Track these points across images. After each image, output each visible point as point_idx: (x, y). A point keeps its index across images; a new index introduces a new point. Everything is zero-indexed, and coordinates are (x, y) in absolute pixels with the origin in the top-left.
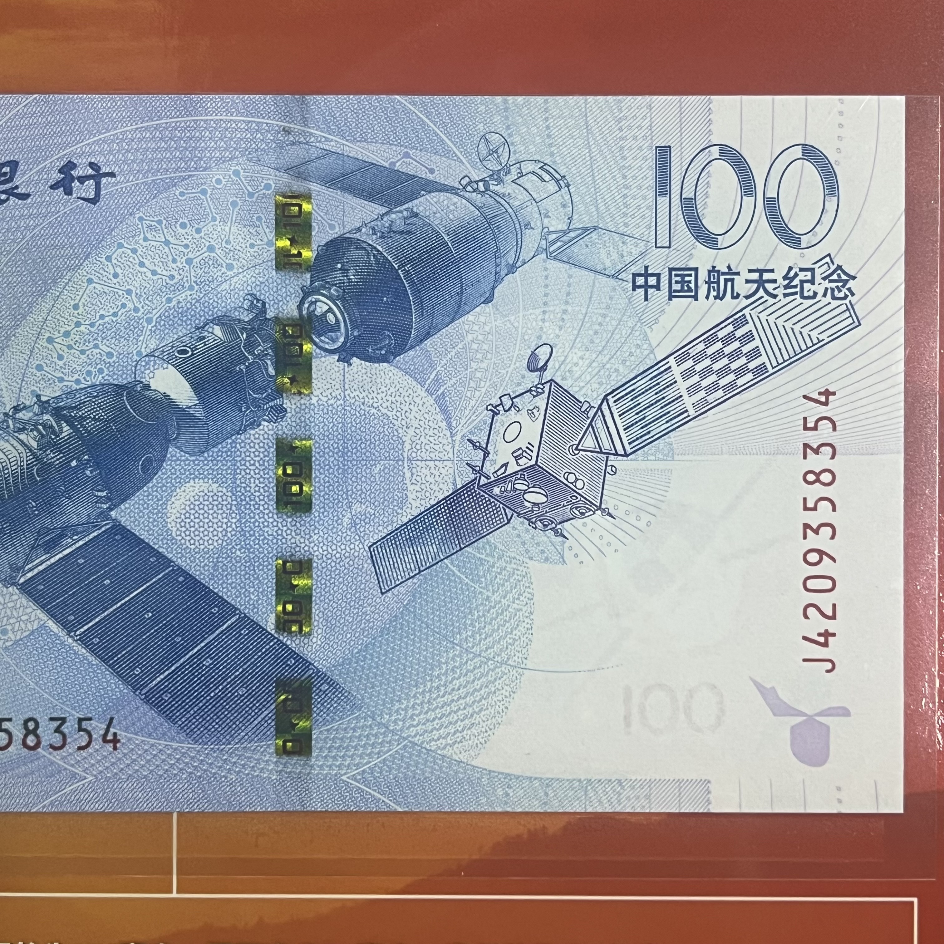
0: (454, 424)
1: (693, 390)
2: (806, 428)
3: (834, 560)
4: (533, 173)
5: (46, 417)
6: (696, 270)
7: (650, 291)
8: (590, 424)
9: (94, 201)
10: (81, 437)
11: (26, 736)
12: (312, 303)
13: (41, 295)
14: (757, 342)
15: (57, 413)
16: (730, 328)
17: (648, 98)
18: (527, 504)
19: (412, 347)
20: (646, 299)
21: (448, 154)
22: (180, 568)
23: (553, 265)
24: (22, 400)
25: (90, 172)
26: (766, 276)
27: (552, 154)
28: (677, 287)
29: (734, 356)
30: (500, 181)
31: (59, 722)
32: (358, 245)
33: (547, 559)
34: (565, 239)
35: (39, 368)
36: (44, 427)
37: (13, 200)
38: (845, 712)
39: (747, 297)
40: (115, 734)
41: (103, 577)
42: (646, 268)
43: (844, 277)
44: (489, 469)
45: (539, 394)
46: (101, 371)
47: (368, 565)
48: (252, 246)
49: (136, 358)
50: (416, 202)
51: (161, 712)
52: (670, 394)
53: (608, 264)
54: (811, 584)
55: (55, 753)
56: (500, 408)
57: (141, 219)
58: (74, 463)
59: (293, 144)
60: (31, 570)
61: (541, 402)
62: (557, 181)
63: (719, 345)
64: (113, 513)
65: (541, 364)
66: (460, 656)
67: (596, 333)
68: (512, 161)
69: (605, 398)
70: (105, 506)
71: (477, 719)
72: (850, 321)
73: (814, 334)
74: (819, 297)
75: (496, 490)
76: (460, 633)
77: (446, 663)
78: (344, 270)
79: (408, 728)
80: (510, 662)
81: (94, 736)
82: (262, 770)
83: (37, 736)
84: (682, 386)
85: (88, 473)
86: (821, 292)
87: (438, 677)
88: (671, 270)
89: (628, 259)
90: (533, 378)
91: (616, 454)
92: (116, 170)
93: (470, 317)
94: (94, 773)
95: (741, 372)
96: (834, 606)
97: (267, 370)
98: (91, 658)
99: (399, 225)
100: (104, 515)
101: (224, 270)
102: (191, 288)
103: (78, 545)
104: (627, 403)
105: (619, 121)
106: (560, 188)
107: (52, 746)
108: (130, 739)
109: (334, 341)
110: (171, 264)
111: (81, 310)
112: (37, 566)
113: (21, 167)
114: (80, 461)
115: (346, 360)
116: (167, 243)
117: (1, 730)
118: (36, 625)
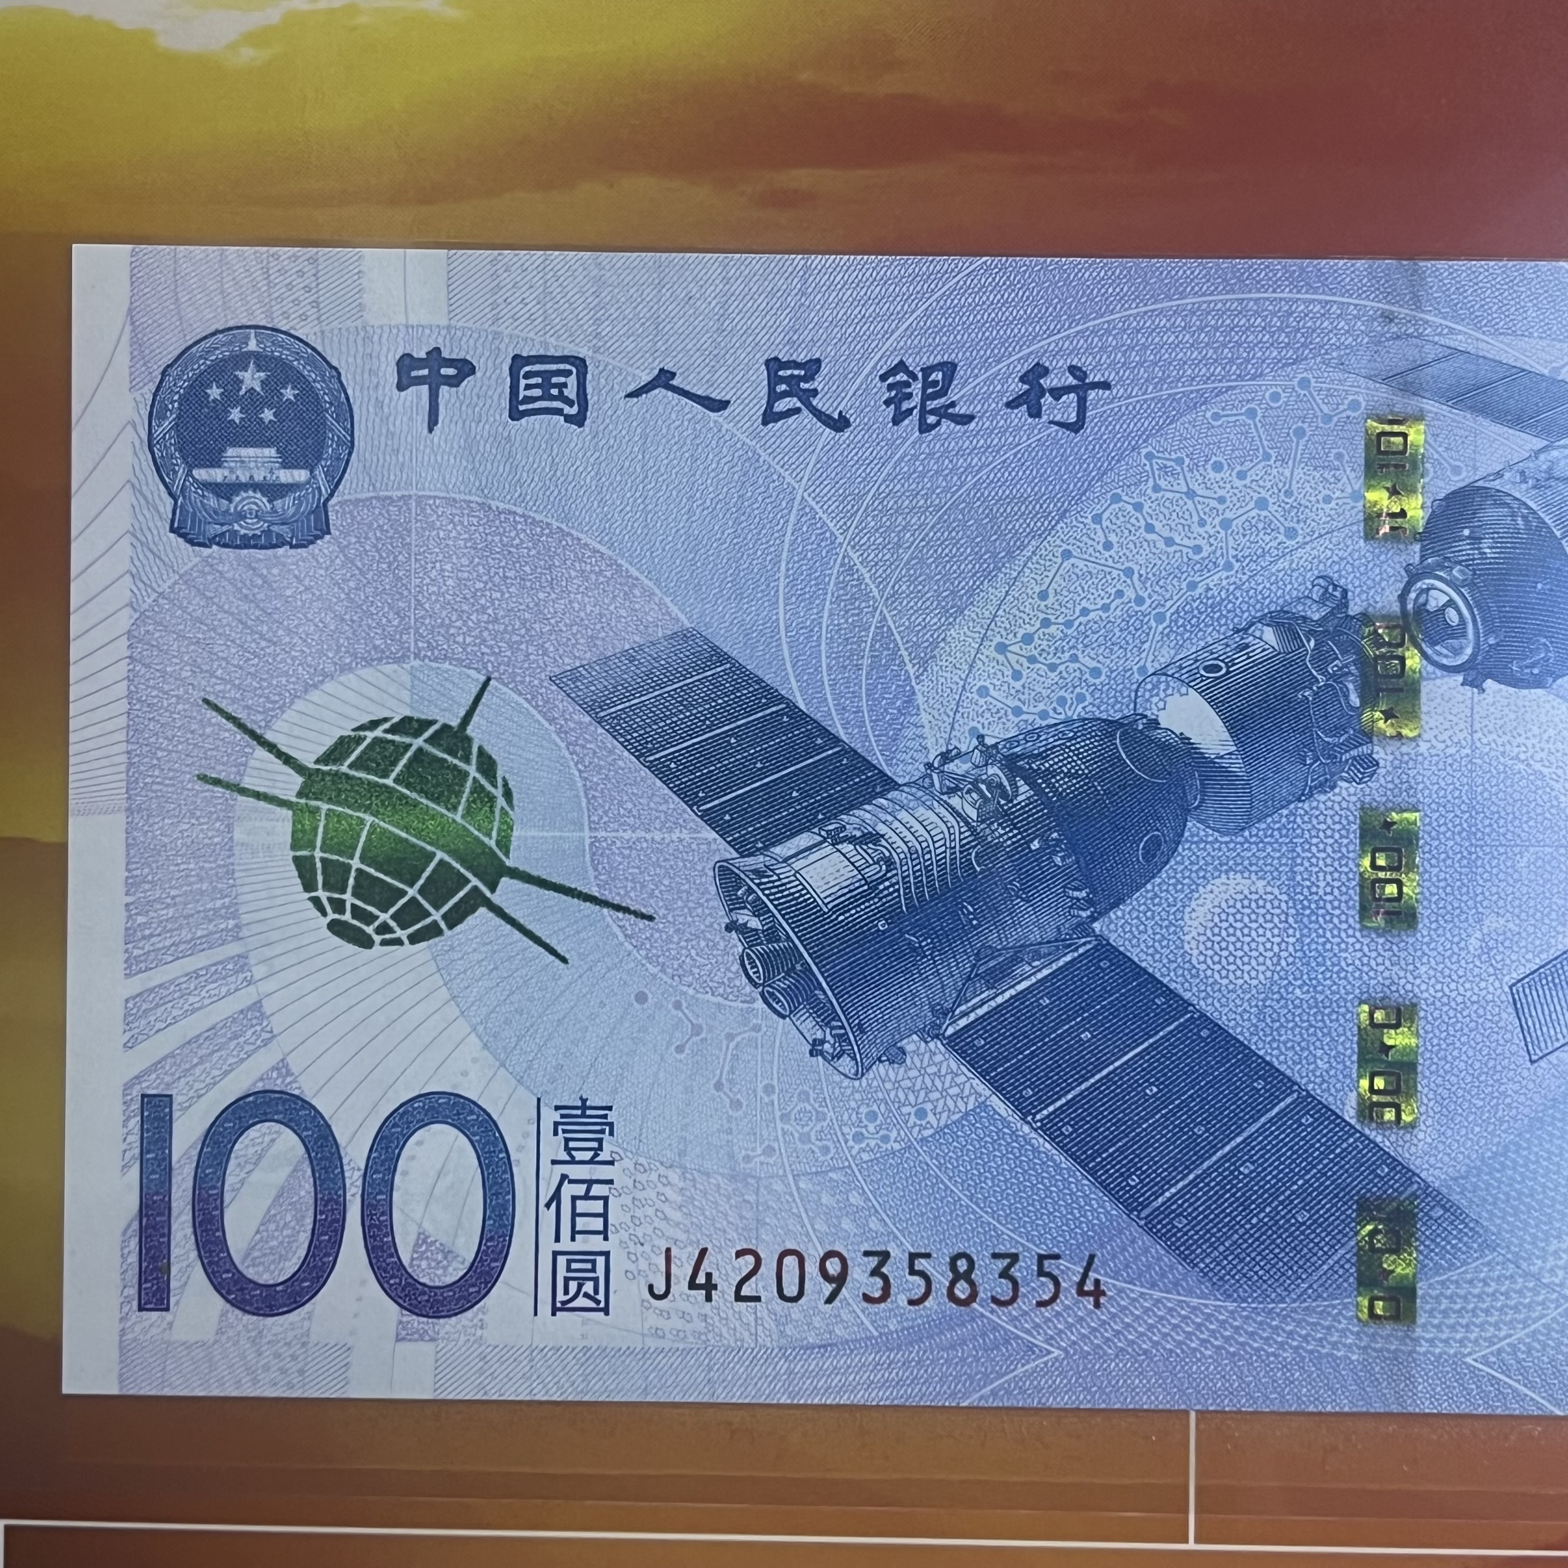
5: (991, 770)
9: (1076, 427)
10: (1048, 803)
11: (953, 1284)
12: (1422, 591)
13: (989, 576)
15: (1011, 764)
22: (1202, 1014)
24: (954, 742)
25: (1071, 381)
31: (1007, 1261)
32: (1499, 498)
35: (983, 692)
36: (989, 787)
37: (946, 426)
40: (1097, 1282)
41: (1081, 1027)
46: (1081, 698)
47: (1509, 1015)
48: (1327, 499)
49: (1137, 677)
51: (1172, 1248)
55: (1000, 1311)
57: (1149, 456)
58: (1035, 845)
59: (1398, 338)
60: (965, 1014)
64: (1097, 926)
70: (1084, 914)
78: (1475, 539)
81: (1063, 1285)
82: (1335, 1345)
83: (972, 1284)
92: (1112, 377)
94: (1063, 1344)
97: (1346, 696)
98: (1060, 1158)
99: (1564, 467)
100: (1083, 928)
101: (1281, 538)
102: (1228, 566)
103: (1040, 976)
107: (995, 1300)
108: (1121, 1291)
109: (1457, 652)
110: (1196, 528)
111: (1051, 600)
112: (974, 1009)
113: (960, 373)
114: (1045, 841)
115: (1475, 683)
116: (1191, 494)
117: (913, 1272)
118: (970, 1107)
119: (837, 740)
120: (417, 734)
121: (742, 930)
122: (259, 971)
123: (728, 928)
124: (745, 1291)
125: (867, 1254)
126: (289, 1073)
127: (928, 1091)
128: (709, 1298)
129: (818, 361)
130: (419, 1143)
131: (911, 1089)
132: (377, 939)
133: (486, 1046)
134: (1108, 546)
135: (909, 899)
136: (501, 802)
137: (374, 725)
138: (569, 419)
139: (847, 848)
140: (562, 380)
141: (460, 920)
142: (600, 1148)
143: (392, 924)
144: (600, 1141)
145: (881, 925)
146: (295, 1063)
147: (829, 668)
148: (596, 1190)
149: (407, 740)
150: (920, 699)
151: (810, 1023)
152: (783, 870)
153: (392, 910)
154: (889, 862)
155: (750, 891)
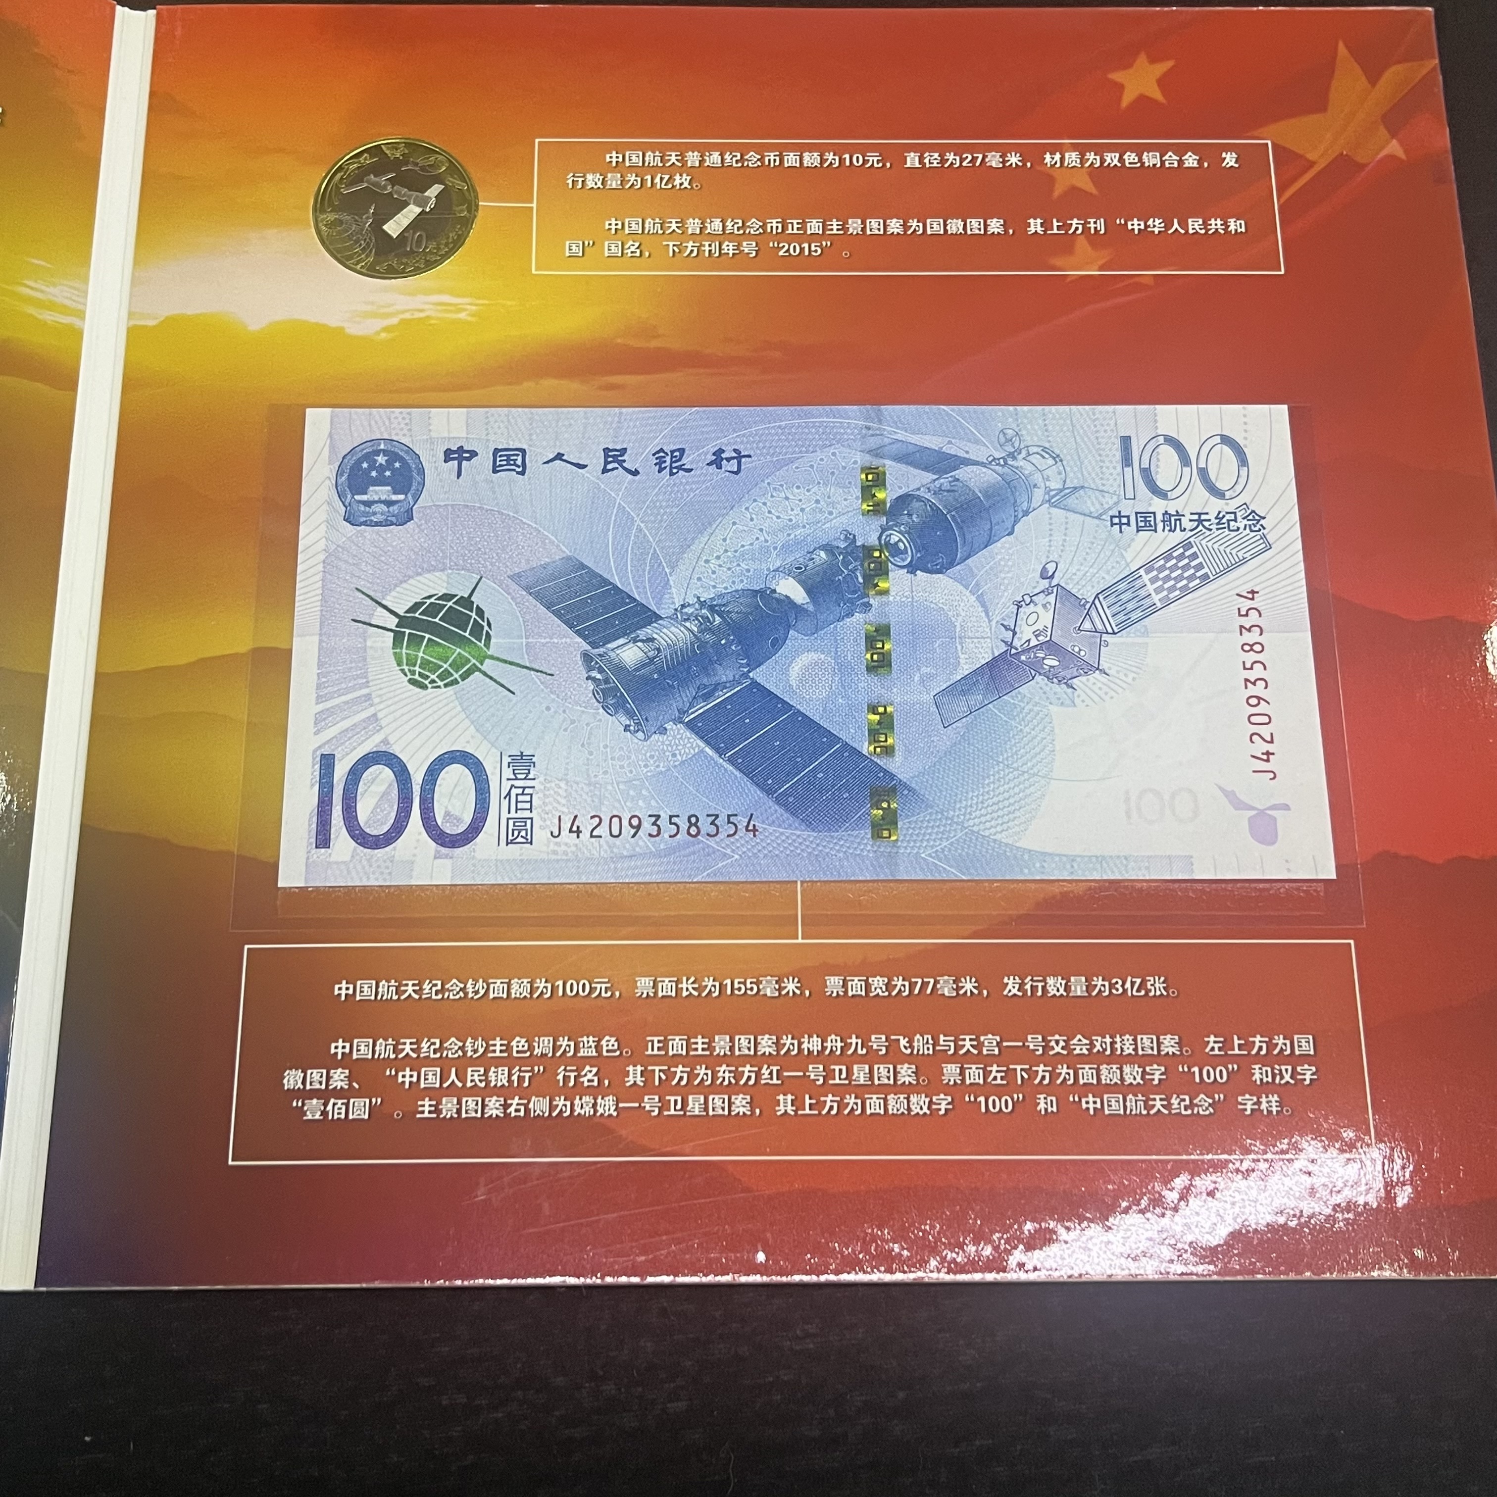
0: (991, 614)
1: (1158, 591)
2: (1240, 615)
3: (1268, 703)
4: (1038, 453)
5: (703, 611)
6: (1154, 513)
7: (1124, 527)
8: (1087, 613)
9: (736, 473)
10: (728, 624)
11: (689, 828)
12: (887, 536)
13: (701, 532)
14: (1200, 560)
15: (712, 608)
16: (1181, 550)
17: (1113, 407)
18: (1045, 666)
19: (958, 564)
20: (1121, 532)
21: (977, 442)
22: (799, 711)
23: (1054, 511)
24: (687, 600)
25: (734, 455)
26: (1203, 517)
27: (1049, 442)
28: (1142, 524)
29: (1186, 568)
30: (1014, 458)
31: (714, 818)
32: (919, 499)
33: (1062, 704)
34: (1062, 494)
35: (699, 579)
36: (702, 617)
37: (681, 472)
38: (1286, 807)
39: (1191, 530)
40: (754, 826)
41: (745, 718)
42: (1120, 512)
43: (1257, 518)
44: (1017, 643)
45: (1049, 594)
46: (742, 581)
47: (934, 709)
48: (845, 500)
49: (766, 572)
50: (957, 472)
51: (787, 810)
52: (1143, 593)
53: (1092, 509)
54: (1253, 719)
55: (711, 839)
56: (1023, 603)
57: (769, 484)
58: (723, 642)
59: (873, 435)
60: (692, 713)
61: (1052, 598)
62: (1054, 458)
63: (1174, 561)
64: (751, 675)
65: (1050, 574)
66: (1003, 770)
67: (1087, 553)
68: (1022, 446)
69: (1097, 596)
70: (745, 670)
71: (1017, 814)
72: (1264, 545)
73: (1240, 554)
74: (1241, 530)
75: (1023, 658)
76: (1002, 754)
77: (993, 775)
78: (910, 515)
79: (968, 820)
80: (1040, 774)
81: (739, 827)
82: (862, 850)
83: (697, 827)
84: (1151, 588)
85: (733, 648)
86: (1242, 527)
87: (988, 785)
88: (1137, 513)
89: (1106, 506)
90: (1046, 583)
91: (1107, 633)
92: (752, 453)
93: (999, 544)
94: (740, 853)
95: (1191, 578)
96: (1272, 734)
97: (857, 579)
98: (737, 773)
99: (946, 486)
100: (745, 675)
101: (826, 515)
102: (804, 527)
103: (727, 696)
104: (1112, 599)
105: (1095, 420)
106: (1056, 462)
107: (708, 835)
108: (765, 829)
109: (903, 560)
110: (790, 512)
111: (728, 541)
112: (697, 711)
113: (687, 452)
114: (727, 640)
115: (913, 572)
116: (787, 498)
117: (671, 823)
118: (696, 751)
119: (635, 600)
120: (449, 601)
121: (594, 679)
122: (377, 700)
123: (587, 679)
124: (594, 833)
125: (650, 816)
126: (388, 743)
127: (677, 746)
128: (578, 837)
129: (625, 449)
130: (447, 772)
131: (670, 745)
132: (430, 686)
133: (477, 730)
134: (752, 519)
135: (667, 665)
136: (486, 628)
137: (430, 597)
138: (518, 473)
139: (640, 644)
140: (515, 458)
141: (468, 676)
142: (529, 773)
143: (437, 680)
144: (529, 770)
145: (656, 676)
146: (392, 739)
147: (632, 571)
148: (527, 791)
149: (445, 603)
150: (671, 583)
151: (624, 718)
152: (611, 654)
153: (437, 674)
154: (659, 650)
155: (597, 663)
